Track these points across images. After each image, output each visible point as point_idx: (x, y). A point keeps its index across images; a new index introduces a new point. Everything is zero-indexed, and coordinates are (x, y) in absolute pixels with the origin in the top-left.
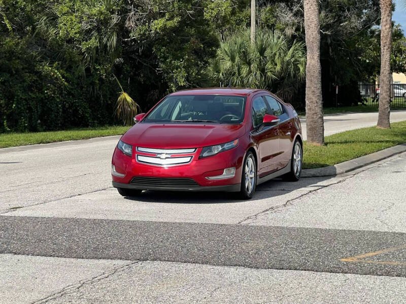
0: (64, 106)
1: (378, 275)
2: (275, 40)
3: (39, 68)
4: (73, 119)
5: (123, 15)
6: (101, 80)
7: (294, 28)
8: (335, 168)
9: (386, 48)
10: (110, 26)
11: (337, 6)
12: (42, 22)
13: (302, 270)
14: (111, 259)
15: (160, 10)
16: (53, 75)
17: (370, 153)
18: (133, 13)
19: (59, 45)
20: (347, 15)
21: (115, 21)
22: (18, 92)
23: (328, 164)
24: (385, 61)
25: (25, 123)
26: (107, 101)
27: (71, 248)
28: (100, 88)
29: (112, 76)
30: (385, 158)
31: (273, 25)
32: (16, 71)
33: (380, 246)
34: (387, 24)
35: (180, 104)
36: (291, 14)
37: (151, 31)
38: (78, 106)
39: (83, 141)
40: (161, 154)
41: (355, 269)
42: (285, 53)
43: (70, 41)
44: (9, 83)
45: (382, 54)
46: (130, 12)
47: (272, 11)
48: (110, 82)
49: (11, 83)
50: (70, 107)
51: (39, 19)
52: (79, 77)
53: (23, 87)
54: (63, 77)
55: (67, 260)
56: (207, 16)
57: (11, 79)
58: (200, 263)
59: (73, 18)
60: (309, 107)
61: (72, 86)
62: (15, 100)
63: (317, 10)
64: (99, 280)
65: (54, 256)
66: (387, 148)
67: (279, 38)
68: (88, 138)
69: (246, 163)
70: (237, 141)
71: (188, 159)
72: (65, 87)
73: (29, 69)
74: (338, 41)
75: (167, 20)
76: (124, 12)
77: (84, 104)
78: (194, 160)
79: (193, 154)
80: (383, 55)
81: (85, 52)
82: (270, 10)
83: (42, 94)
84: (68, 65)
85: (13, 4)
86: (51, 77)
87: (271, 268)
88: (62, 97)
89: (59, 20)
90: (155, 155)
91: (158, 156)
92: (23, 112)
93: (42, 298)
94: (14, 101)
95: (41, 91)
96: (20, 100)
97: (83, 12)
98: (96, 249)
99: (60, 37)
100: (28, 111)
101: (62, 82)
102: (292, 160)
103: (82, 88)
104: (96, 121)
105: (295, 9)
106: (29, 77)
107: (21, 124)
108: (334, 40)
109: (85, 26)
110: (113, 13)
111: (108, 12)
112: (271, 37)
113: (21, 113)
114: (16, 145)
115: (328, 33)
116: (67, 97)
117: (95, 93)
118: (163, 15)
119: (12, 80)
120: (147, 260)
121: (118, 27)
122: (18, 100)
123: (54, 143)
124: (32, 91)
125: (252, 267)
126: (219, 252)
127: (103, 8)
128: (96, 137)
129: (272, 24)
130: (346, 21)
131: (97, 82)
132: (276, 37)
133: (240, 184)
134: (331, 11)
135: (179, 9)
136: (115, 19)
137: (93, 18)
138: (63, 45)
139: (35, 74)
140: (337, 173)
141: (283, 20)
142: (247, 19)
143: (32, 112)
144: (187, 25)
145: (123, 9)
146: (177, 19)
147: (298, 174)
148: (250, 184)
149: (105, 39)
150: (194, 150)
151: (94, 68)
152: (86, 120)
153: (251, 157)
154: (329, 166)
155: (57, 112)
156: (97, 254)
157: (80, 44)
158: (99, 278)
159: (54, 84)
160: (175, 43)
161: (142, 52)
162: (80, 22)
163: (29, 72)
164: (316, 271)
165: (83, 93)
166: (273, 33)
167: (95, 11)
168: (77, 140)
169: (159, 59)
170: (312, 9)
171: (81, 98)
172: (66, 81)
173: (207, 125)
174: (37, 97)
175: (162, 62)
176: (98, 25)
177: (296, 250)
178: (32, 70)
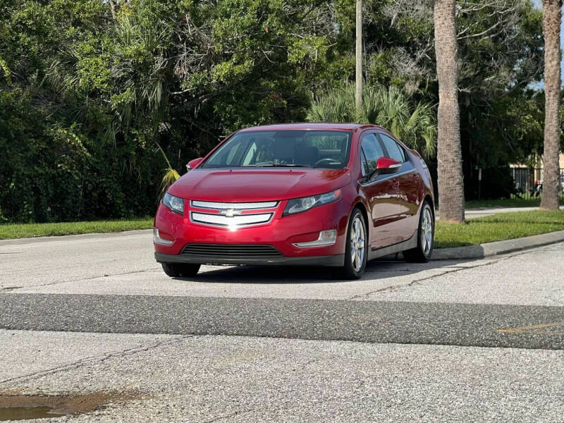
0: (85, 188)
1: (553, 349)
2: (391, 99)
3: (50, 131)
4: (98, 207)
5: (170, 58)
6: (139, 151)
7: (418, 84)
8: (482, 249)
9: (552, 93)
10: (151, 72)
11: (480, 51)
12: (53, 69)
13: (439, 344)
14: (153, 333)
15: (223, 51)
16: (70, 143)
17: (531, 235)
18: (185, 54)
19: (78, 99)
20: (494, 65)
21: (158, 66)
22: (18, 165)
23: (471, 242)
24: (552, 112)
25: (28, 211)
26: (147, 181)
27: (91, 321)
28: (137, 163)
29: (155, 146)
30: (554, 243)
31: (388, 79)
32: (15, 135)
33: (554, 319)
34: (553, 59)
35: (254, 147)
36: (414, 64)
37: (211, 80)
38: (106, 188)
39: (112, 234)
40: (227, 209)
41: (519, 342)
42: (406, 119)
43: (94, 94)
44: (6, 151)
45: (547, 102)
46: (181, 53)
47: (385, 60)
48: (152, 154)
49: (8, 151)
50: (94, 189)
51: (49, 64)
52: (108, 147)
53: (26, 158)
54: (85, 145)
55: (86, 334)
56: (292, 58)
57: (7, 146)
58: (285, 338)
59: (99, 60)
60: (442, 168)
61: (97, 158)
62: (14, 176)
63: (453, 27)
64: (134, 352)
65: (66, 331)
66: (556, 230)
67: (396, 97)
68: (120, 230)
69: (352, 226)
70: (338, 192)
71: (266, 217)
72: (87, 159)
73: (35, 133)
74: (482, 103)
75: (235, 64)
76: (172, 54)
77: (115, 186)
78: (275, 218)
79: (274, 210)
80: (549, 104)
81: (115, 110)
82: (383, 57)
83: (53, 168)
84: (92, 129)
85: (12, 41)
86: (66, 144)
87: (392, 342)
88: (82, 174)
89: (79, 64)
90: (218, 212)
91: (222, 212)
92: (26, 195)
93: (47, 368)
94: (12, 178)
95: (52, 164)
96: (21, 177)
97: (113, 53)
98: (129, 322)
99: (79, 88)
100: (33, 193)
101: (82, 153)
102: (420, 231)
103: (111, 161)
104: (132, 211)
105: (419, 55)
106: (35, 144)
107: (23, 212)
108: (475, 101)
109: (116, 73)
110: (156, 53)
111: (150, 52)
112: (384, 96)
113: (23, 195)
114: (15, 237)
115: (467, 90)
116: (89, 174)
117: (130, 170)
118: (228, 57)
119: (9, 147)
120: (207, 333)
121: (163, 75)
122: (18, 177)
123: (71, 236)
124: (39, 165)
125: (363, 341)
126: (314, 324)
127: (142, 47)
128: (132, 229)
129: (386, 78)
130: (493, 74)
131: (134, 153)
132: (392, 95)
133: (344, 255)
134: (470, 59)
135: (252, 48)
136: (159, 63)
137: (128, 61)
138: (83, 99)
139: (44, 140)
140: (485, 255)
141: (402, 72)
142: (350, 70)
143: (40, 194)
144: (264, 76)
145: (172, 49)
146: (248, 64)
147: (428, 252)
148: (357, 258)
149: (145, 93)
150: (275, 203)
151: (129, 134)
152: (118, 208)
153: (359, 217)
154: (472, 245)
155: (76, 196)
156: (131, 327)
157: (109, 99)
158: (134, 350)
159: (71, 155)
160: (246, 100)
161: (199, 114)
162: (109, 67)
163: (35, 138)
164: (461, 345)
165: (113, 169)
166: (388, 91)
167: (130, 50)
168: (103, 232)
169: (223, 122)
170: (446, 24)
171: (110, 176)
172: (89, 151)
173: (294, 170)
174: (47, 173)
175: (228, 126)
176: (135, 71)
177: (430, 322)
178: (39, 135)
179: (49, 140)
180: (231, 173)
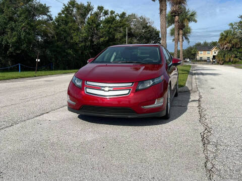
8: (188, 88)
10: (88, 40)
35: (115, 54)
37: (100, 42)
40: (105, 87)
43: (76, 44)
52: (79, 55)
56: (116, 37)
59: (77, 37)
71: (127, 92)
75: (105, 38)
76: (92, 36)
78: (131, 93)
79: (131, 88)
81: (80, 47)
84: (76, 51)
89: (73, 38)
90: (100, 88)
91: (103, 89)
99: (73, 43)
109: (81, 40)
111: (88, 36)
118: (103, 37)
121: (90, 40)
127: (86, 35)
133: (166, 110)
135: (108, 35)
136: (90, 38)
137: (83, 37)
140: (189, 90)
146: (107, 38)
150: (131, 84)
167: (84, 35)
176: (85, 39)
178: (64, 52)
179: (67, 53)
180: (106, 66)
